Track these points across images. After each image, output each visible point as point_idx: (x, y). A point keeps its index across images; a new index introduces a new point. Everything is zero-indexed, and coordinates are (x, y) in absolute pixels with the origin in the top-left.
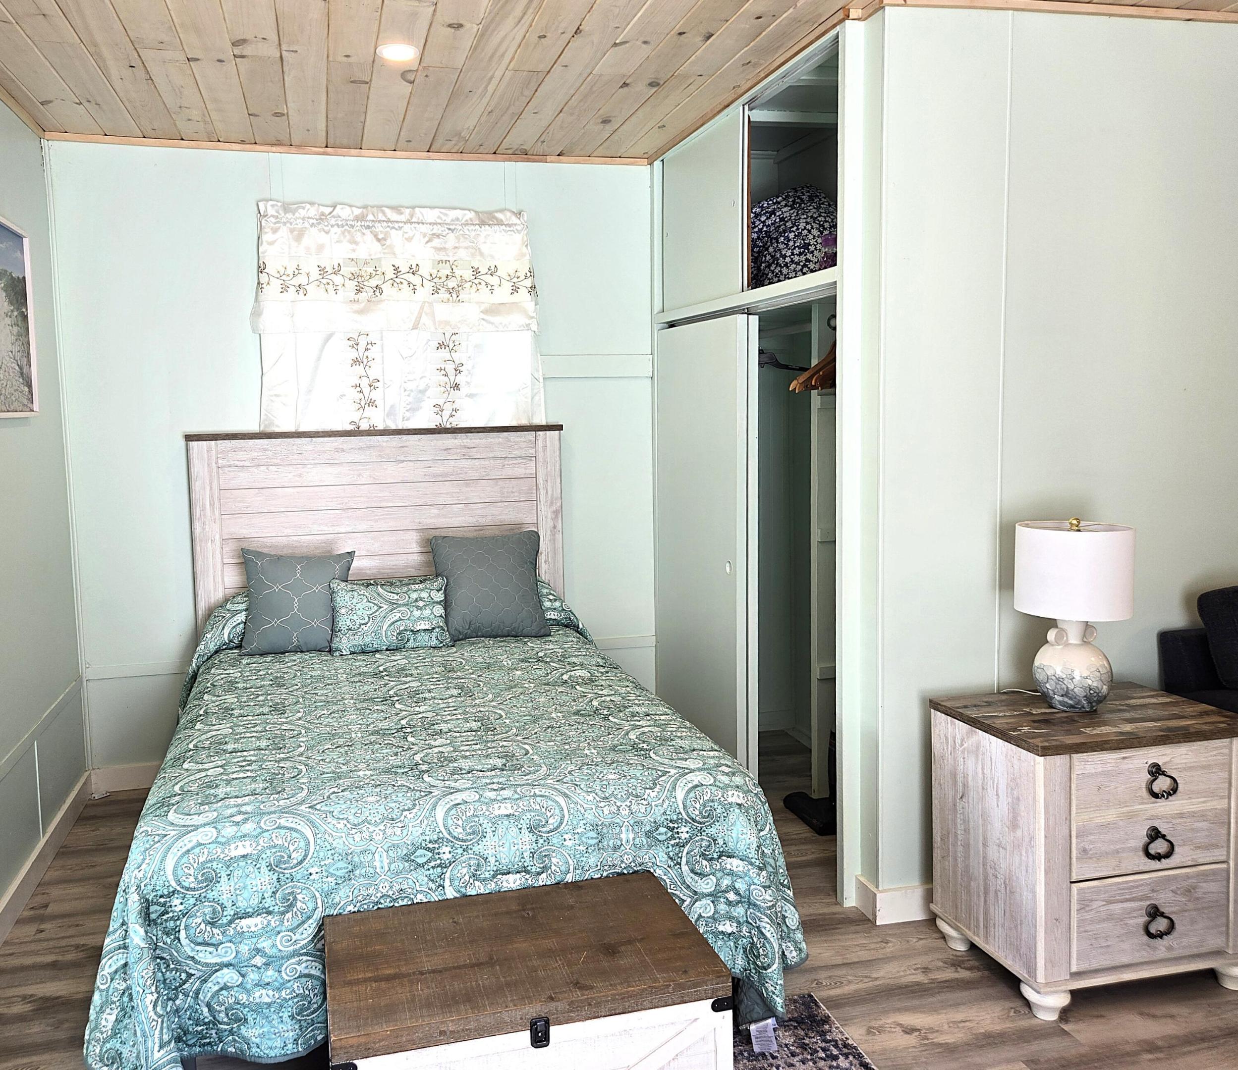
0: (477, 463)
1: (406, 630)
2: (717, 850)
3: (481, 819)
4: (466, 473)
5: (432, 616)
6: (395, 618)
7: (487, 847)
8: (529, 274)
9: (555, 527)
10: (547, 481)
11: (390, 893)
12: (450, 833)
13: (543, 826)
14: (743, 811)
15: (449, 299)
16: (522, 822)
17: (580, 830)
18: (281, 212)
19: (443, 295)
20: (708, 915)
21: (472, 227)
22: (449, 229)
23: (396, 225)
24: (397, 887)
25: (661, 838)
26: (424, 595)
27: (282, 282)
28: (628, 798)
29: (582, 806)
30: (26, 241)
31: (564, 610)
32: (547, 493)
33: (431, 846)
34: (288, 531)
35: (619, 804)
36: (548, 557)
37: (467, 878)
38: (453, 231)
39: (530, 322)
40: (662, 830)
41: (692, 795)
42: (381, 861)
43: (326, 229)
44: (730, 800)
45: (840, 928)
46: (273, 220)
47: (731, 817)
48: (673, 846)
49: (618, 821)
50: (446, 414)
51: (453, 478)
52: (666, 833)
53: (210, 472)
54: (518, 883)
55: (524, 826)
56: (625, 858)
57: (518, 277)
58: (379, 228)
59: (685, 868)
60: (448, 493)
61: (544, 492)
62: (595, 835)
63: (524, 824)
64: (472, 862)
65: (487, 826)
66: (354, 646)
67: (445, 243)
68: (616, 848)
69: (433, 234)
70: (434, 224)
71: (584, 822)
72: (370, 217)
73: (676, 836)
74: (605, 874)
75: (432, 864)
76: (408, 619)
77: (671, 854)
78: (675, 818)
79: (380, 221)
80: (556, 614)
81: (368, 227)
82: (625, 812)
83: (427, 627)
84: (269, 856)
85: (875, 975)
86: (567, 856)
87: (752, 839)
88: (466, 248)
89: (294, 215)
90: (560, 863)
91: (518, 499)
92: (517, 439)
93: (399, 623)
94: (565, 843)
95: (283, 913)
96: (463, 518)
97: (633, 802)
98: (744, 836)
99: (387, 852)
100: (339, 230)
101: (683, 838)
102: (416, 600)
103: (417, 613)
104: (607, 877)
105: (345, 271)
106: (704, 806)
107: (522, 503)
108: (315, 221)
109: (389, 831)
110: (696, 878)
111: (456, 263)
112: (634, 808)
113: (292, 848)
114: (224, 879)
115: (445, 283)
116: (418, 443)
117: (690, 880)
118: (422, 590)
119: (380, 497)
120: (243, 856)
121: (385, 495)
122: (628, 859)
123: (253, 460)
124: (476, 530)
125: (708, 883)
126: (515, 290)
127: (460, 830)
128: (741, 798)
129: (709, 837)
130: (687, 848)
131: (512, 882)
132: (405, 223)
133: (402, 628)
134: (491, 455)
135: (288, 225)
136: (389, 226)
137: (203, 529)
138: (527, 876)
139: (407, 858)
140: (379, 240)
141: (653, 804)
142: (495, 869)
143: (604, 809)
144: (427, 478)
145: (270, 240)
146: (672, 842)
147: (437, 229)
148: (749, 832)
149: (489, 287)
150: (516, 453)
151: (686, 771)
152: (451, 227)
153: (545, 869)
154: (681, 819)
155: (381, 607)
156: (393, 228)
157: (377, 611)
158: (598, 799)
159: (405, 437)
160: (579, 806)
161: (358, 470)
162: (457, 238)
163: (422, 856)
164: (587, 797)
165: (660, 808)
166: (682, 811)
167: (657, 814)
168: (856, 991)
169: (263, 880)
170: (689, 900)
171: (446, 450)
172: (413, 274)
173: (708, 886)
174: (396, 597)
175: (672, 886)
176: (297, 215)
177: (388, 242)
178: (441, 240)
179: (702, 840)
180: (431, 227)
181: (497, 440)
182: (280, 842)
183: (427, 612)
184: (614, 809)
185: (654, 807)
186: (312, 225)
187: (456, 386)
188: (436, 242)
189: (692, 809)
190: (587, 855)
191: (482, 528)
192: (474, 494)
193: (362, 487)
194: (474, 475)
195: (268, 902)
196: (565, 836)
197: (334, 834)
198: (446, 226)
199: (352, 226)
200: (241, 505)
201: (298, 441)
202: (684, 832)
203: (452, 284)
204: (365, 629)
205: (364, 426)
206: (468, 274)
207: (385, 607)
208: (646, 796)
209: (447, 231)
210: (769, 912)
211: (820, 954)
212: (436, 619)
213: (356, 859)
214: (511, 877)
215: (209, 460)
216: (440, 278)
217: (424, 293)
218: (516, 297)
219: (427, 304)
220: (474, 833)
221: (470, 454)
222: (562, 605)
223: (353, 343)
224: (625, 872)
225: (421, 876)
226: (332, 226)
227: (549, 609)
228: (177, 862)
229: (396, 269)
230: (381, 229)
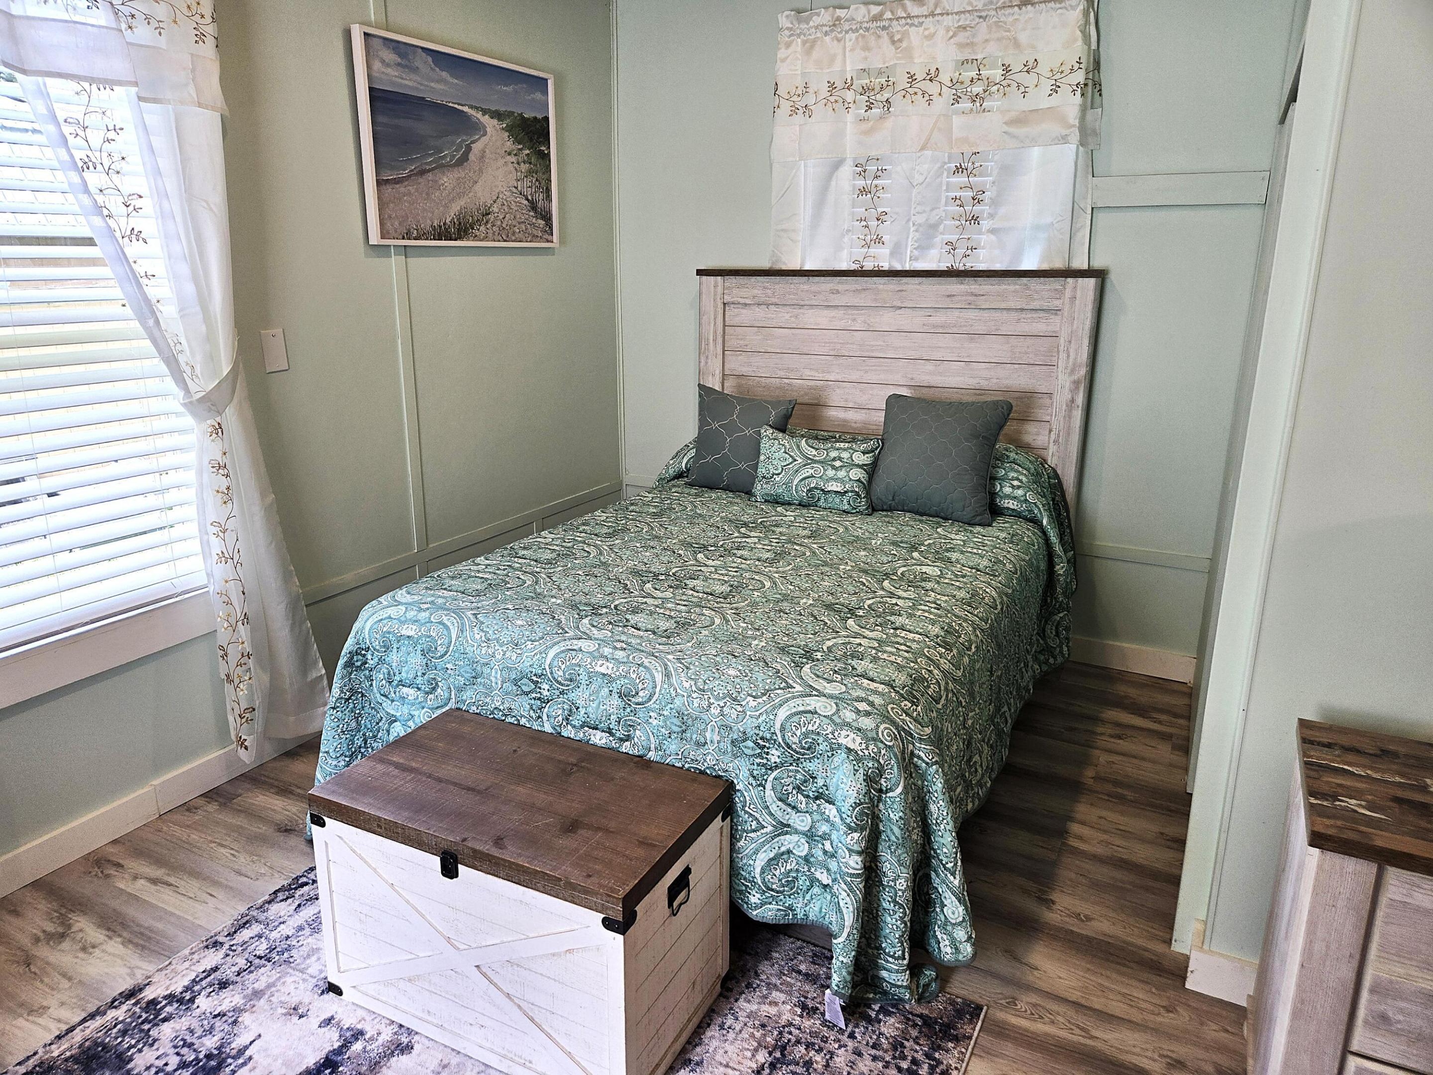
0: (986, 314)
1: (816, 488)
2: (814, 789)
3: (582, 670)
4: (972, 326)
5: (847, 479)
6: (807, 474)
7: (579, 696)
8: (1076, 66)
9: (1073, 401)
10: (1070, 342)
11: (502, 708)
12: (551, 673)
13: (633, 696)
14: (851, 758)
15: (972, 110)
16: (614, 685)
17: (665, 713)
18: (795, 22)
19: (966, 105)
20: (800, 854)
21: (1010, 11)
22: (980, 17)
23: (916, 21)
24: (506, 705)
25: (747, 751)
26: (845, 455)
27: (792, 104)
28: (724, 698)
29: (675, 689)
30: (549, 82)
31: (1026, 500)
32: (1068, 356)
33: (535, 678)
34: (781, 374)
35: (712, 701)
36: (1059, 436)
37: (560, 718)
38: (984, 18)
39: (1067, 132)
40: (750, 744)
41: (796, 719)
42: (495, 676)
43: (840, 36)
44: (842, 741)
45: (1128, 967)
46: (787, 32)
47: (836, 759)
48: (758, 765)
49: (705, 717)
50: (960, 252)
51: (955, 330)
52: (753, 749)
53: (716, 307)
54: (604, 741)
55: (615, 690)
56: (708, 758)
57: (1062, 72)
58: (896, 27)
59: (769, 792)
60: (948, 348)
61: (1065, 355)
62: (679, 724)
63: (615, 686)
64: (566, 707)
65: (583, 678)
66: (767, 494)
67: (974, 36)
68: (698, 744)
69: (959, 27)
70: (963, 12)
71: (672, 706)
72: (888, 15)
73: (765, 756)
74: (687, 766)
75: (534, 695)
76: (820, 477)
77: (755, 772)
78: (768, 736)
79: (897, 19)
80: (1015, 503)
81: (884, 28)
82: (715, 711)
83: (839, 489)
84: (424, 643)
85: (1094, 1033)
86: (650, 734)
87: (851, 792)
88: (999, 40)
89: (808, 24)
90: (643, 738)
91: (1032, 362)
92: (1038, 287)
93: (810, 479)
94: (650, 720)
95: (427, 693)
96: (962, 378)
97: (728, 703)
98: (843, 786)
99: (501, 671)
100: (853, 36)
101: (773, 761)
102: (834, 459)
103: (831, 473)
104: (688, 770)
105: (857, 84)
106: (806, 735)
107: (1037, 368)
108: (828, 29)
109: (508, 654)
110: (789, 810)
111: (984, 62)
112: (726, 710)
113: (439, 643)
114: (395, 650)
115: (969, 89)
116: (918, 287)
117: (776, 809)
118: (845, 450)
119: (873, 346)
120: (408, 637)
121: (878, 343)
122: (710, 761)
123: (754, 297)
124: (976, 394)
125: (803, 821)
126: (1056, 89)
127: (561, 673)
128: (857, 744)
129: (805, 771)
130: (775, 773)
131: (599, 739)
132: (926, 16)
133: (812, 485)
134: (1003, 306)
135: (802, 36)
136: (907, 24)
137: (707, 363)
138: (611, 738)
139: (515, 682)
140: (893, 42)
141: (748, 713)
142: (583, 720)
143: (695, 701)
144: (926, 329)
145: (783, 56)
146: (758, 760)
147: (965, 20)
148: (850, 783)
149: (1022, 89)
150: (1036, 304)
151: (814, 693)
152: (984, 14)
153: (628, 738)
154: (775, 741)
155: (795, 460)
156: (912, 25)
157: (791, 463)
158: (694, 688)
159: (905, 280)
160: (672, 690)
161: (852, 315)
162: (989, 27)
163: (527, 687)
164: (684, 683)
165: (754, 720)
166: (778, 732)
167: (749, 724)
168: (1047, 1034)
169: (416, 661)
170: (770, 828)
171: (948, 296)
172: (931, 80)
173: (803, 824)
174: (814, 452)
175: (752, 806)
176: (811, 24)
177: (904, 44)
178: (968, 34)
179: (797, 771)
180: (957, 17)
181: (1012, 288)
182: (434, 635)
183: (842, 474)
184: (705, 704)
185: (747, 717)
186: (826, 34)
187: (975, 219)
188: (962, 37)
189: (790, 734)
190: (669, 740)
191: (982, 391)
192: (980, 350)
193: (855, 333)
194: (980, 328)
195: (419, 680)
196: (652, 714)
197: (470, 641)
198: (976, 14)
199: (867, 29)
200: (742, 342)
201: (796, 279)
202: (775, 756)
203: (977, 89)
204: (777, 479)
205: (869, 266)
206: (997, 74)
207: (800, 461)
208: (743, 703)
209: (977, 20)
210: (849, 879)
211: (1060, 978)
212: (851, 482)
213: (479, 668)
214: (599, 734)
215: (715, 295)
216: (962, 83)
217: (941, 104)
218: (1055, 100)
219: (942, 118)
220: (571, 680)
221: (979, 303)
222: (1025, 495)
223: (860, 169)
224: (708, 772)
225: (525, 702)
226: (847, 32)
227: (1008, 497)
228: (372, 626)
229: (912, 77)
230: (899, 28)
